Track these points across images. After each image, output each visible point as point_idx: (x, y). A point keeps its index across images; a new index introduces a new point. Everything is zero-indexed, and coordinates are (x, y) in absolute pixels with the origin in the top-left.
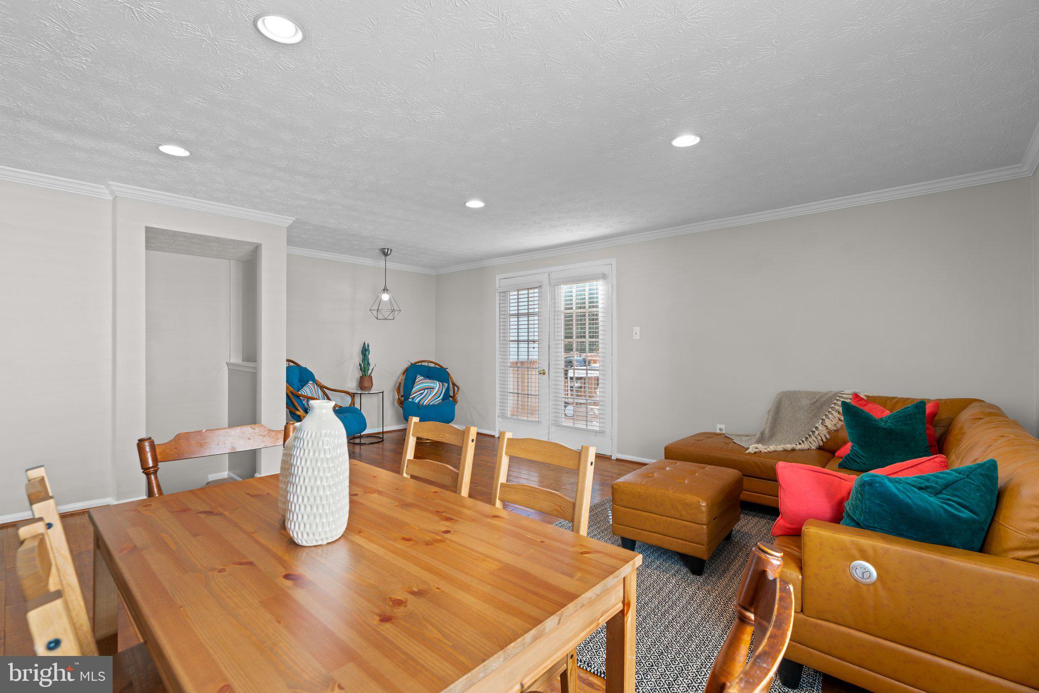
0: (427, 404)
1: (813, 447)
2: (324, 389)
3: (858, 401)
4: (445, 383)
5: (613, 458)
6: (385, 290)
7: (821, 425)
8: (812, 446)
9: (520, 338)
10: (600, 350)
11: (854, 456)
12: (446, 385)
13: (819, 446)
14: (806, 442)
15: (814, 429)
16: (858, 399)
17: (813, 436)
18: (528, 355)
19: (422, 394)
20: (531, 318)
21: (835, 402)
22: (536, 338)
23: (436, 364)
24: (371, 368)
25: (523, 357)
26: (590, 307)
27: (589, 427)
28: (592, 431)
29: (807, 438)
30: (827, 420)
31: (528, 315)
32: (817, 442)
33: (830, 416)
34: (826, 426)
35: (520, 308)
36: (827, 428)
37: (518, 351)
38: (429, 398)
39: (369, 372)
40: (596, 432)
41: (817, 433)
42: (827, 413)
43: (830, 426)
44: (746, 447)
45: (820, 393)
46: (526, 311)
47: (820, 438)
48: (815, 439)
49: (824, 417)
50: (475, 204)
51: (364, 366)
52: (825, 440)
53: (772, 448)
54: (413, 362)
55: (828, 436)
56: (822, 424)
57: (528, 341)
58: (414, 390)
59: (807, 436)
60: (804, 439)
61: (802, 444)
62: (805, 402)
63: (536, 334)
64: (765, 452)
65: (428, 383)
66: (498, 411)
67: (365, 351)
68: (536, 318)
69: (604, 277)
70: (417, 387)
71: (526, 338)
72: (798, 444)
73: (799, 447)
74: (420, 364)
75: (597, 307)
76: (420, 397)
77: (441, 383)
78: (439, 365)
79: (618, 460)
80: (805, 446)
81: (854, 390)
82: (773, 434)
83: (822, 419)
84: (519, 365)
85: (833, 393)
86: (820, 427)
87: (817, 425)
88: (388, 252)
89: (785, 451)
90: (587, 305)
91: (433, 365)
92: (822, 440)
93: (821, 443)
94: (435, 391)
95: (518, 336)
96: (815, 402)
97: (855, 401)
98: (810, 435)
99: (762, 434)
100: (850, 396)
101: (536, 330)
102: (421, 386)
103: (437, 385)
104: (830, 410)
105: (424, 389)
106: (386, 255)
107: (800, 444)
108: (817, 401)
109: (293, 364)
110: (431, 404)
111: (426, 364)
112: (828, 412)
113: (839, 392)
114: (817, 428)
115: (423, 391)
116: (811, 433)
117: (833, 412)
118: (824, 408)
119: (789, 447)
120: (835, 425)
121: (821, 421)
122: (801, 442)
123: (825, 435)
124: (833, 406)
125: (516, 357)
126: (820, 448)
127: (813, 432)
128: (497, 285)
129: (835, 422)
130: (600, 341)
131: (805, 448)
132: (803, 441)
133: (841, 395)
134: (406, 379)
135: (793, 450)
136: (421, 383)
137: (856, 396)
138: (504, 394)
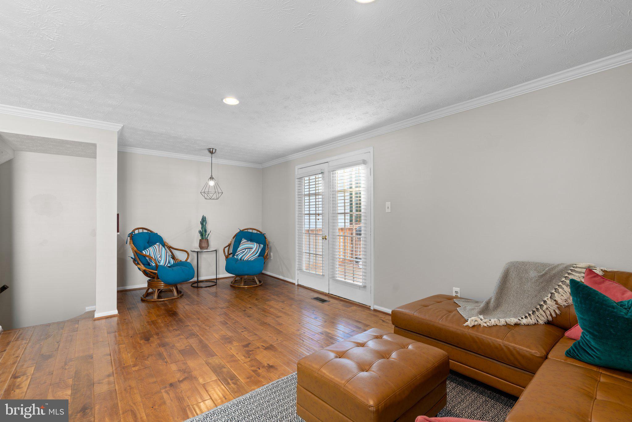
0: (247, 259)
1: (541, 322)
2: (171, 249)
3: (592, 277)
4: (261, 245)
5: (372, 308)
6: (212, 178)
7: (549, 299)
8: (539, 320)
9: (311, 212)
10: (363, 221)
11: (584, 345)
12: (262, 246)
13: (548, 320)
14: (532, 316)
15: (542, 303)
16: (593, 275)
17: (540, 310)
18: (316, 225)
19: (243, 252)
20: (317, 197)
21: (567, 275)
22: (320, 212)
23: (258, 231)
24: (207, 234)
25: (313, 226)
26: (356, 187)
27: (355, 283)
28: (356, 285)
29: (534, 312)
30: (556, 294)
31: (316, 194)
32: (545, 316)
33: (560, 290)
34: (555, 300)
35: (311, 189)
36: (557, 303)
37: (309, 222)
38: (248, 256)
39: (206, 236)
40: (359, 287)
41: (545, 307)
42: (557, 287)
43: (560, 301)
44: (466, 318)
45: (550, 265)
46: (314, 192)
47: (549, 312)
48: (544, 314)
49: (553, 291)
50: (231, 101)
51: (203, 233)
52: (554, 315)
53: (494, 321)
54: (241, 230)
55: (557, 311)
56: (551, 298)
57: (316, 214)
58: (239, 249)
59: (535, 309)
60: (531, 313)
61: (529, 318)
62: (533, 274)
63: (320, 209)
64: (484, 326)
65: (249, 245)
66: (297, 266)
67: (204, 221)
68: (320, 197)
69: (364, 162)
70: (242, 247)
71: (314, 212)
72: (524, 317)
73: (524, 321)
74: (246, 231)
75: (360, 187)
76: (242, 255)
77: (258, 244)
78: (259, 231)
79: (375, 310)
80: (530, 321)
81: (589, 264)
82: (498, 305)
83: (552, 293)
84: (310, 232)
85: (564, 266)
86: (549, 302)
87: (546, 299)
88: (213, 151)
89: (507, 325)
90: (354, 186)
91: (255, 232)
92: (551, 315)
93: (550, 318)
94: (253, 250)
95: (309, 211)
96: (543, 275)
97: (588, 277)
98: (537, 309)
99: (488, 303)
100: (584, 270)
101: (321, 206)
102: (245, 246)
103: (255, 246)
104: (560, 284)
105: (245, 249)
106: (212, 153)
107: (526, 317)
108: (546, 273)
109: (146, 231)
110: (249, 260)
111: (251, 231)
112: (558, 285)
113: (571, 265)
114: (545, 302)
115: (244, 250)
116: (538, 307)
117: (564, 286)
118: (554, 281)
119: (513, 320)
120: (566, 300)
121: (550, 295)
122: (527, 315)
123: (554, 310)
124: (564, 279)
125: (308, 226)
126: (548, 323)
127: (541, 306)
128: (296, 173)
129: (565, 297)
130: (363, 214)
131: (532, 323)
132: (529, 315)
133: (572, 268)
134: (235, 242)
135: (516, 325)
136: (245, 244)
137: (590, 271)
138: (301, 253)
